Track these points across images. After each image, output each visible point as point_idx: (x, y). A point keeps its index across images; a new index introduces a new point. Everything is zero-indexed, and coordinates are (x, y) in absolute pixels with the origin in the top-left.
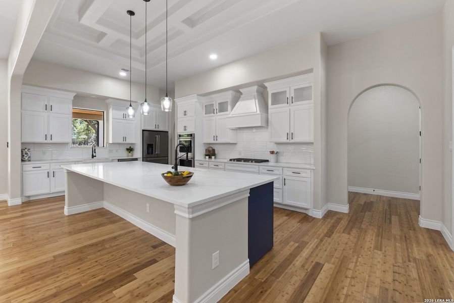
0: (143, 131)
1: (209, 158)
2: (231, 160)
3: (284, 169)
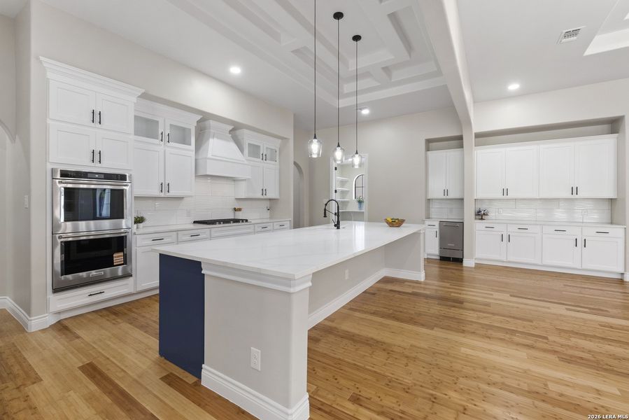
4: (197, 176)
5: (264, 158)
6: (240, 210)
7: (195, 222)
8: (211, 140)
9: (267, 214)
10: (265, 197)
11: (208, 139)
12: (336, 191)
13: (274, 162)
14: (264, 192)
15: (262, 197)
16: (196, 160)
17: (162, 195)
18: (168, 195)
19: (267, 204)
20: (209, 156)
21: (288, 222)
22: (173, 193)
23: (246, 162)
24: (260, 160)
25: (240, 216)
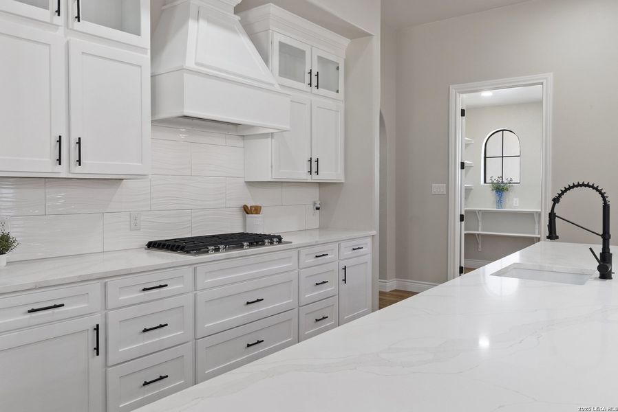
4: (157, 123)
5: (314, 83)
6: (256, 210)
7: (152, 245)
8: (192, 24)
9: (314, 219)
10: (315, 178)
11: (184, 21)
12: (463, 166)
13: (333, 94)
14: (314, 165)
15: (309, 178)
16: (153, 76)
17: (62, 171)
18: (78, 171)
19: (314, 195)
20: (190, 63)
21: (369, 240)
22: (92, 166)
23: (277, 88)
24: (305, 86)
25: (258, 225)
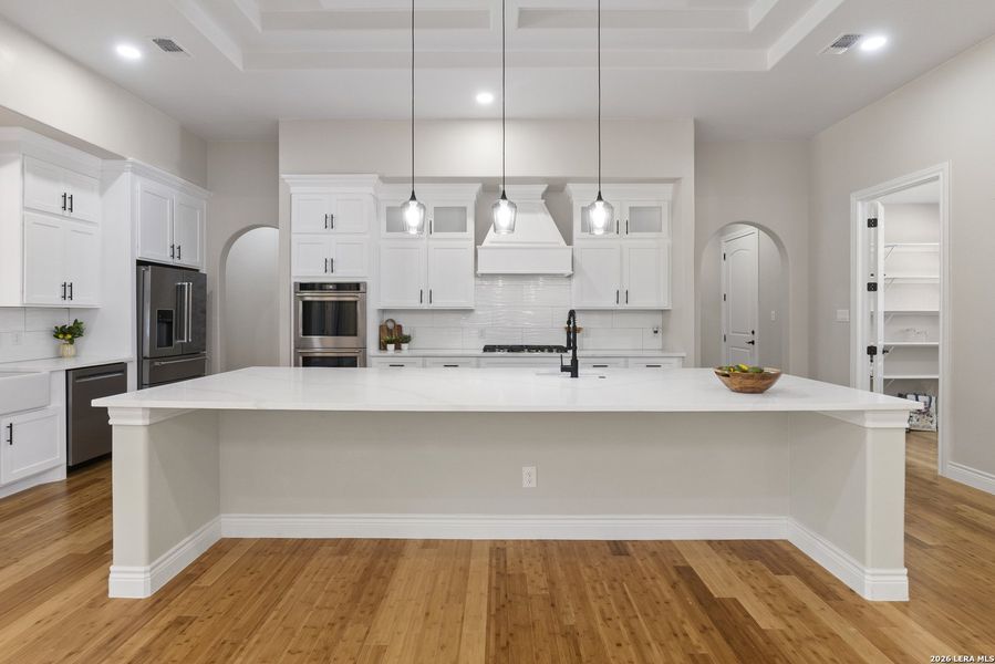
0: (140, 263)
1: (396, 348)
2: (488, 349)
3: (630, 360)
5: (624, 229)
6: (577, 330)
9: (655, 341)
10: (624, 306)
12: (873, 287)
13: (653, 234)
14: (621, 296)
18: (431, 306)
21: (675, 361)
22: (438, 303)
24: (613, 234)
